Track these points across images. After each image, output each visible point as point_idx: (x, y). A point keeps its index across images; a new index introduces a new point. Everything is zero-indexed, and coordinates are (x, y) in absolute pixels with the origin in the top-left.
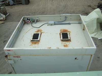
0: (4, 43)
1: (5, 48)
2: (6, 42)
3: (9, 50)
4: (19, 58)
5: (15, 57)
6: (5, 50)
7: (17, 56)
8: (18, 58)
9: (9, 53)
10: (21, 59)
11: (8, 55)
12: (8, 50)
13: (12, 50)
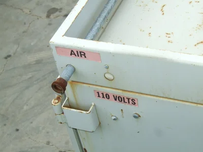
0: (48, 16)
1: (59, 38)
2: (57, 13)
3: (82, 54)
4: (129, 109)
5: (108, 96)
6: (57, 47)
7: (119, 93)
8: (122, 105)
9: (74, 71)
10: (137, 117)
11: (72, 78)
12: (72, 53)
13: (97, 55)
